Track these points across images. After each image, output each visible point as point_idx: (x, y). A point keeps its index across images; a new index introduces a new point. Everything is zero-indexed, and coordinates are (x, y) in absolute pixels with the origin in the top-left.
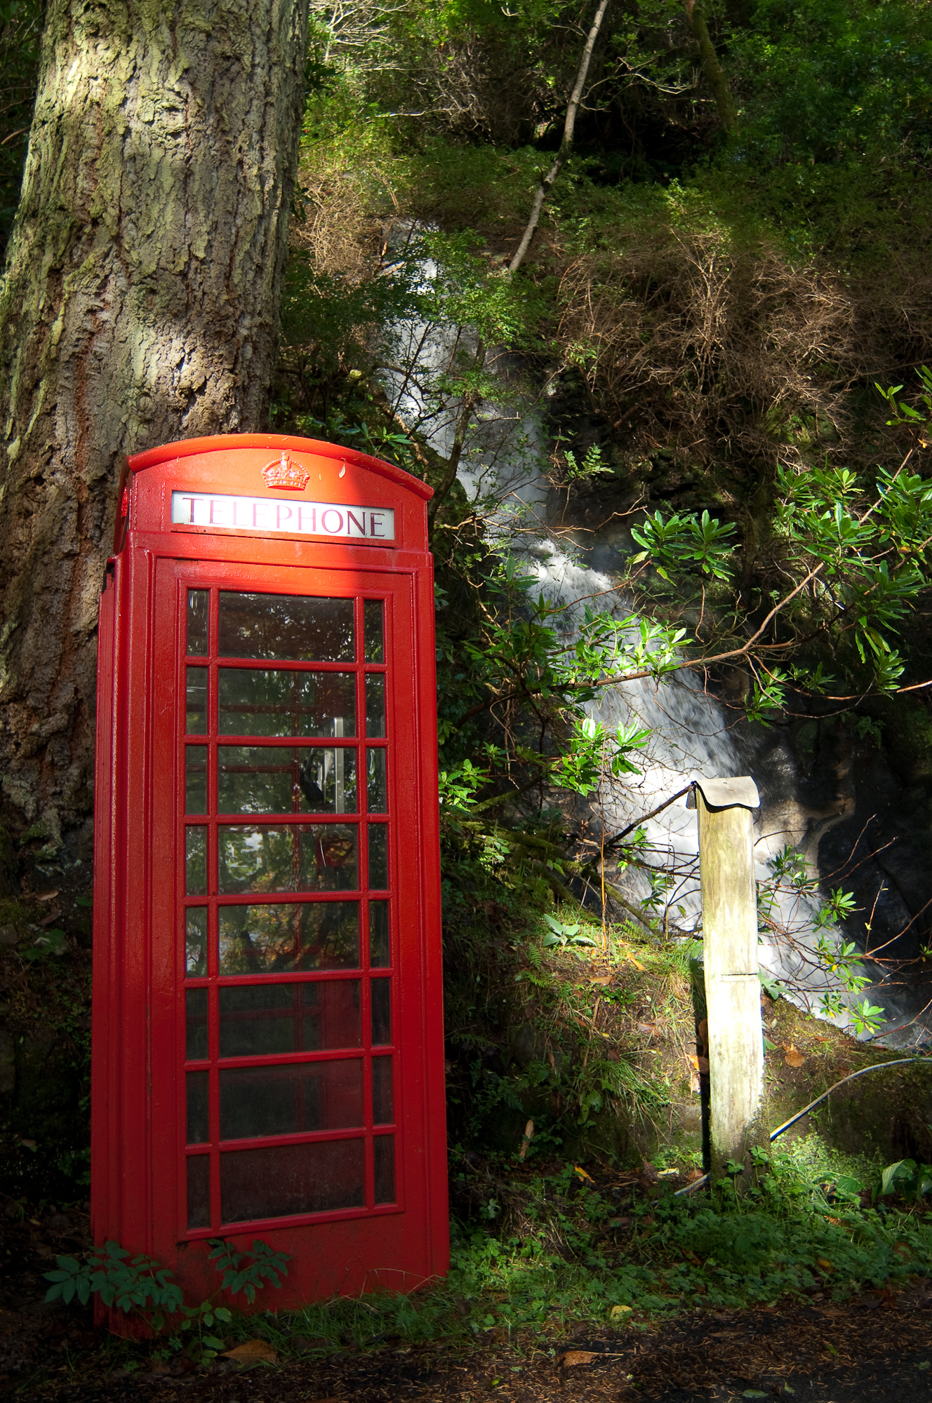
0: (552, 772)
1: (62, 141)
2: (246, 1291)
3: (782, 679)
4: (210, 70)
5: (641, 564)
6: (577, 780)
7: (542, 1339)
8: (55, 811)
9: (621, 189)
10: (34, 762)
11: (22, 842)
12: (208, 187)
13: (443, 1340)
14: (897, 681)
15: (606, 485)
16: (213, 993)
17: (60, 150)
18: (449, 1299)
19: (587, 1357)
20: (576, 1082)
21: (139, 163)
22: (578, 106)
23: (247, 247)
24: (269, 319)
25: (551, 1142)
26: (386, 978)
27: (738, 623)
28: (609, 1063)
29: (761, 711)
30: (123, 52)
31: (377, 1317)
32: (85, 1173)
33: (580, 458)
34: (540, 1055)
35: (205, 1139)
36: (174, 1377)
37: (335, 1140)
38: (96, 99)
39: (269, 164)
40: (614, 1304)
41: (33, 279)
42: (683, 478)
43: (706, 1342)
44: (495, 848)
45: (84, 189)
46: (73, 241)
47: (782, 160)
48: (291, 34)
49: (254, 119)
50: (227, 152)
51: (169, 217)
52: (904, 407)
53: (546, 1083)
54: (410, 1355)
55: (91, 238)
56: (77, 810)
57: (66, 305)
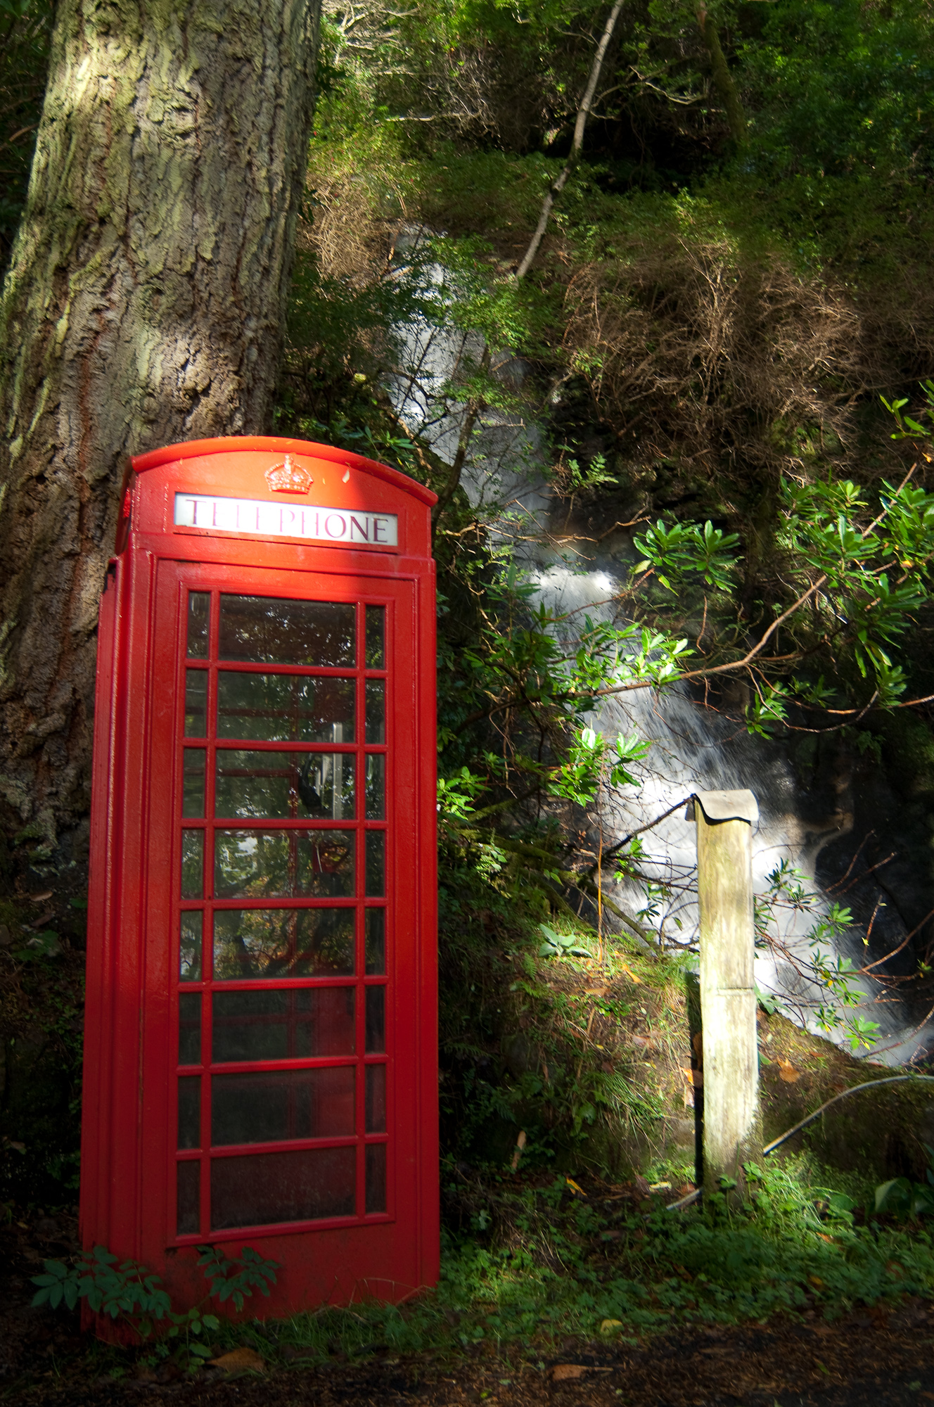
0: (550, 781)
1: (70, 139)
2: (234, 1299)
3: (784, 692)
4: (220, 71)
5: (644, 572)
6: (576, 791)
7: (532, 1352)
8: (50, 811)
9: (630, 198)
10: (30, 762)
11: (16, 842)
12: (216, 188)
13: (431, 1351)
14: (898, 698)
15: (609, 494)
16: (207, 998)
17: (68, 148)
18: (439, 1311)
19: (576, 1371)
20: (569, 1094)
21: (148, 162)
22: (588, 114)
23: (254, 248)
24: (274, 322)
25: (544, 1153)
26: (381, 986)
27: (740, 635)
28: (603, 1076)
29: (762, 722)
30: (134, 51)
31: (365, 1327)
32: (74, 1177)
33: (584, 467)
34: (534, 1065)
35: (196, 1144)
36: (160, 1384)
37: (327, 1148)
38: (106, 98)
39: (277, 167)
40: (603, 1318)
41: (39, 278)
42: (687, 488)
43: (697, 1358)
44: (492, 857)
45: (91, 187)
46: (80, 240)
47: (792, 172)
48: (302, 36)
49: (263, 121)
50: (237, 154)
51: (176, 217)
52: (908, 421)
53: (540, 1094)
54: (398, 1366)
55: (98, 237)
56: (73, 811)
57: (72, 304)
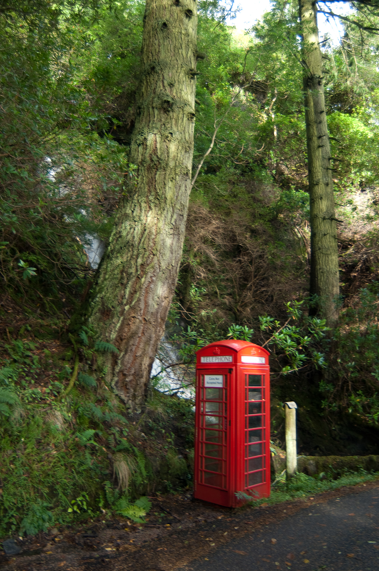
30: (163, 212)
37: (261, 471)
38: (155, 223)
45: (151, 245)
55: (153, 258)
57: (146, 275)
